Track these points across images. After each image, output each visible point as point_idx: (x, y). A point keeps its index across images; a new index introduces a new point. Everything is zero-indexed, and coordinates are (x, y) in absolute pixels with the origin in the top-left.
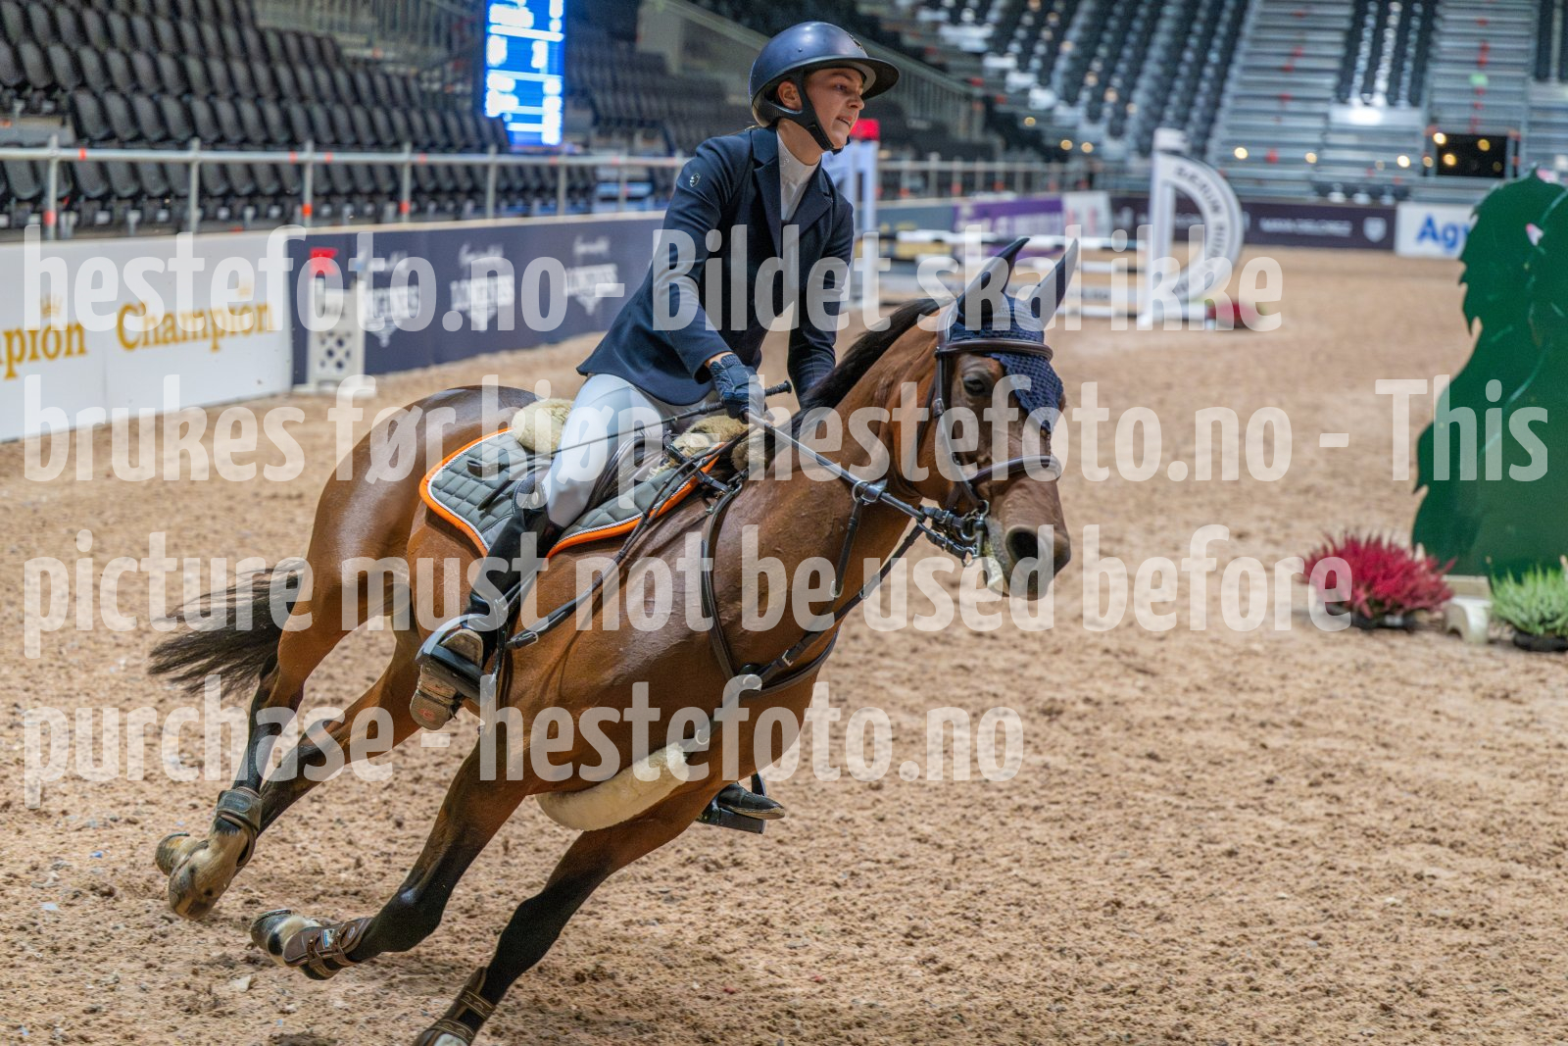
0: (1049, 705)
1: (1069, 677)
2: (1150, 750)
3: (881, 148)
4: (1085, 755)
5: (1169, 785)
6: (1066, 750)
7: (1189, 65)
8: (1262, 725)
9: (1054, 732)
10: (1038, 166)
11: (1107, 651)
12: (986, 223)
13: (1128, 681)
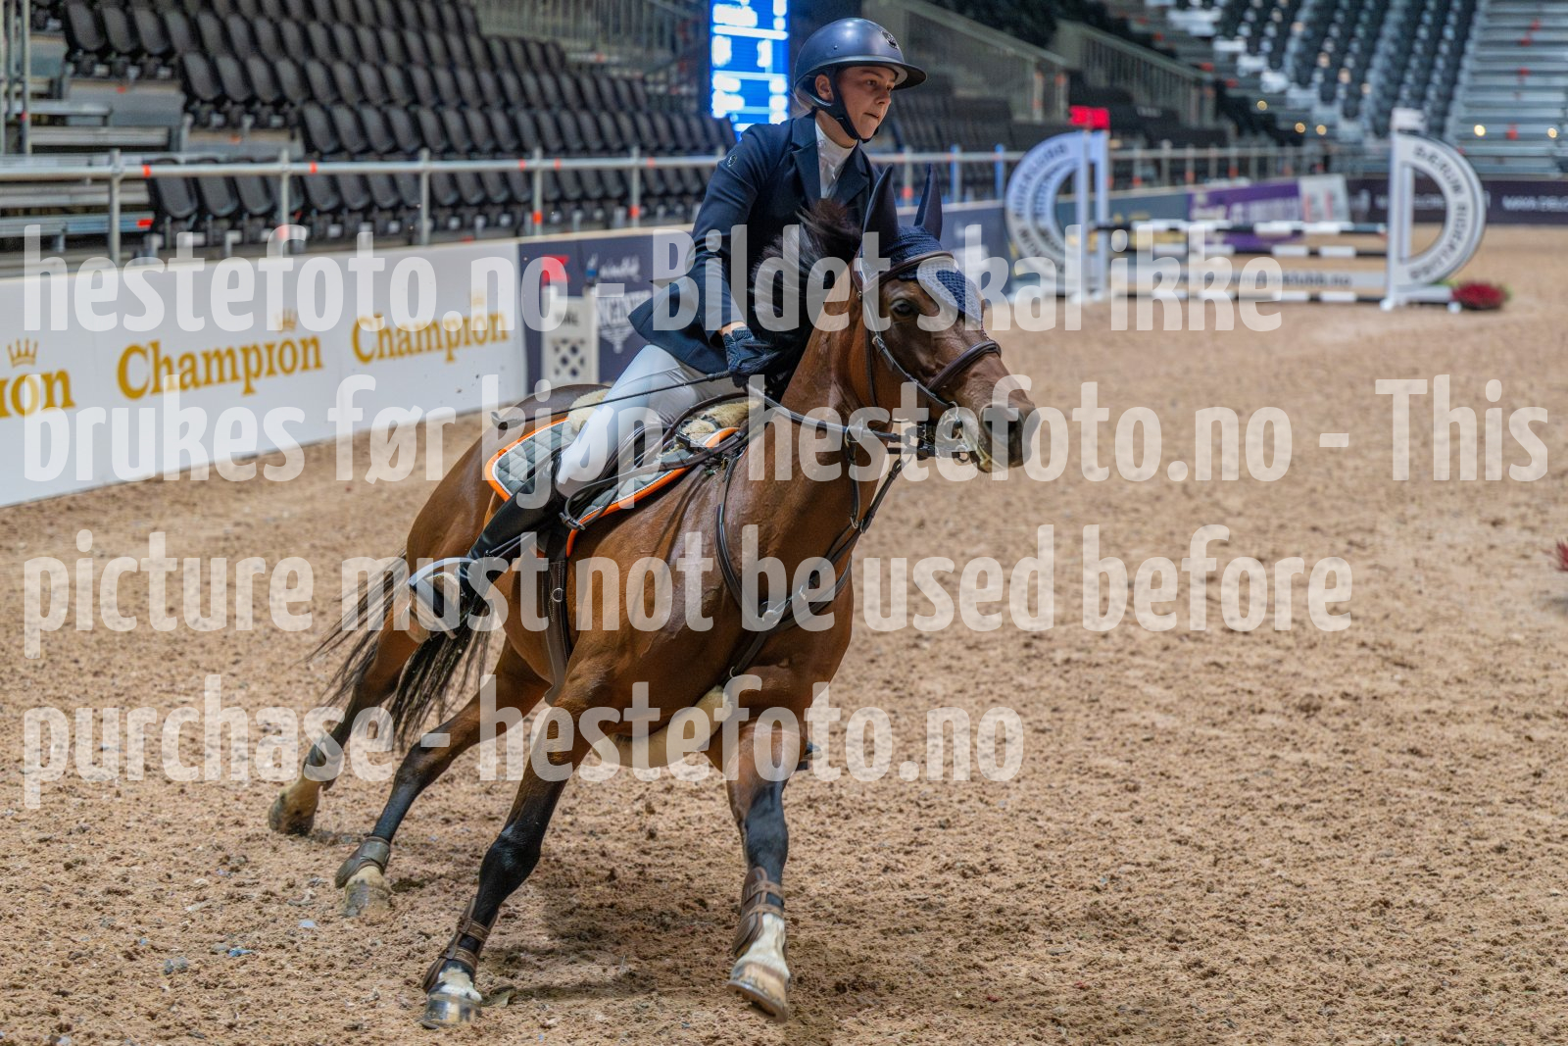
0: (1307, 701)
1: (1325, 672)
2: (1412, 745)
3: (1112, 137)
4: (1345, 752)
5: (1433, 780)
6: (1325, 747)
7: (1424, 42)
8: (1527, 717)
9: (1312, 728)
10: (1272, 151)
11: (1363, 645)
12: (1221, 211)
13: (1386, 675)
